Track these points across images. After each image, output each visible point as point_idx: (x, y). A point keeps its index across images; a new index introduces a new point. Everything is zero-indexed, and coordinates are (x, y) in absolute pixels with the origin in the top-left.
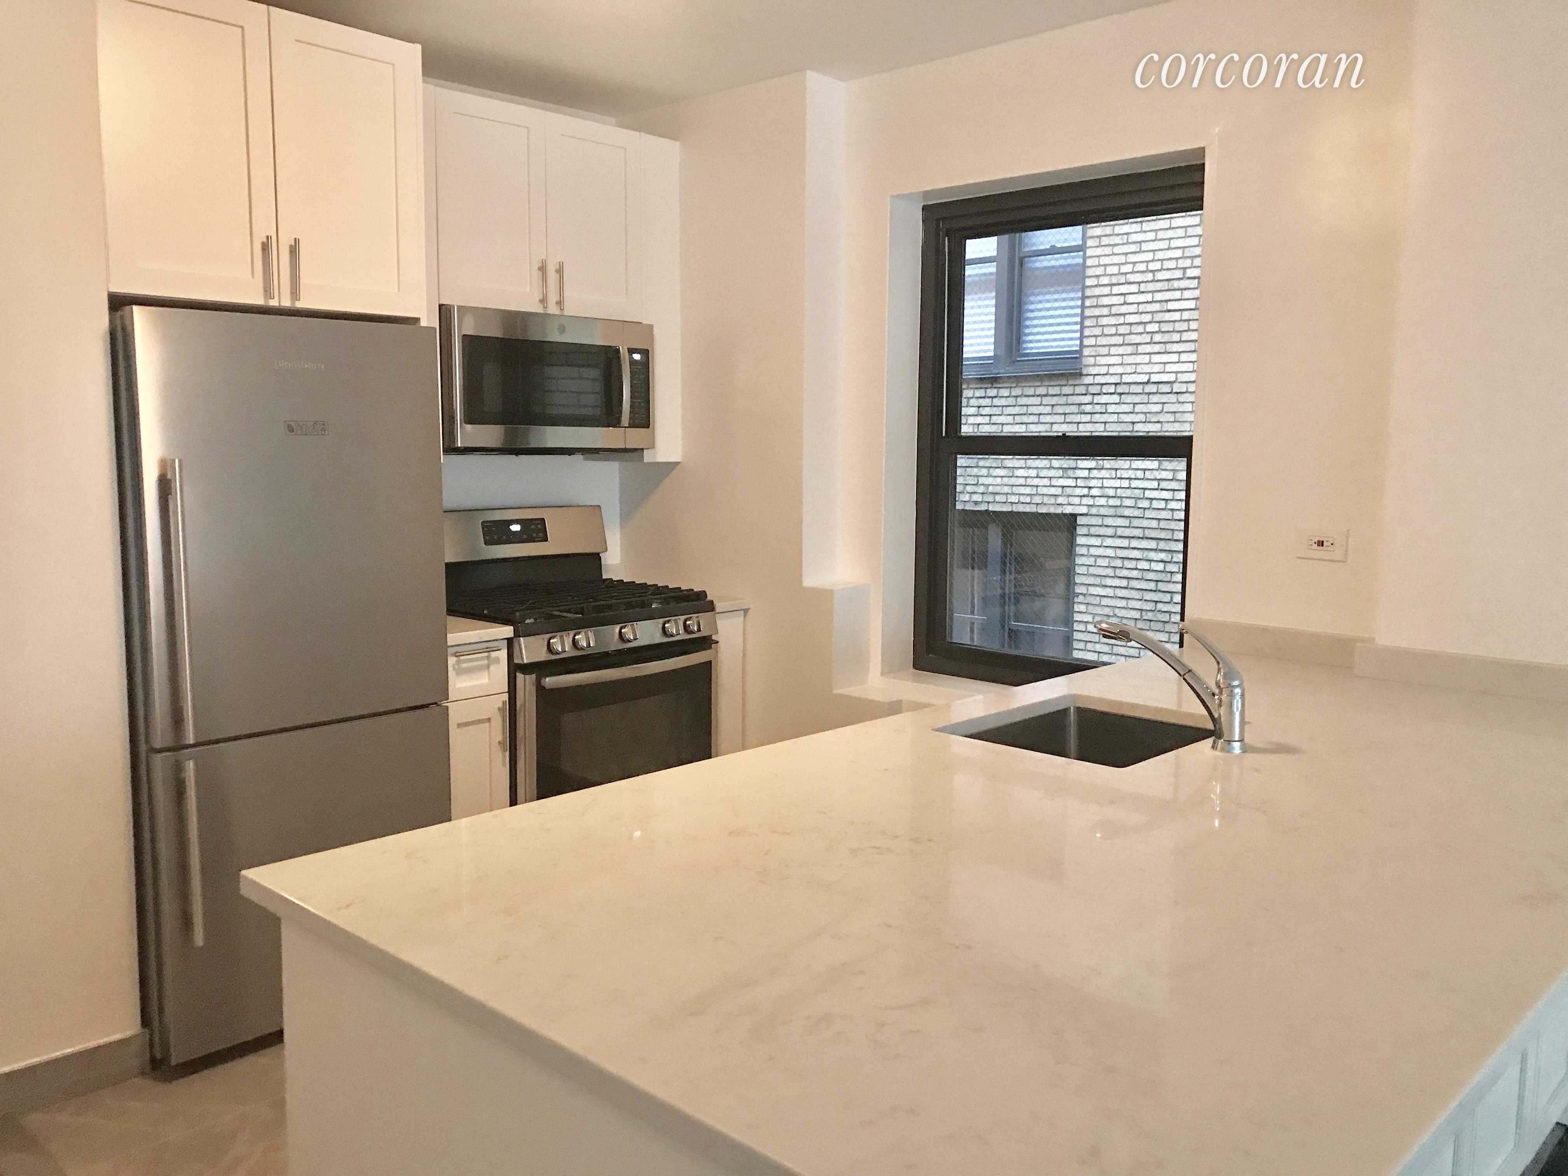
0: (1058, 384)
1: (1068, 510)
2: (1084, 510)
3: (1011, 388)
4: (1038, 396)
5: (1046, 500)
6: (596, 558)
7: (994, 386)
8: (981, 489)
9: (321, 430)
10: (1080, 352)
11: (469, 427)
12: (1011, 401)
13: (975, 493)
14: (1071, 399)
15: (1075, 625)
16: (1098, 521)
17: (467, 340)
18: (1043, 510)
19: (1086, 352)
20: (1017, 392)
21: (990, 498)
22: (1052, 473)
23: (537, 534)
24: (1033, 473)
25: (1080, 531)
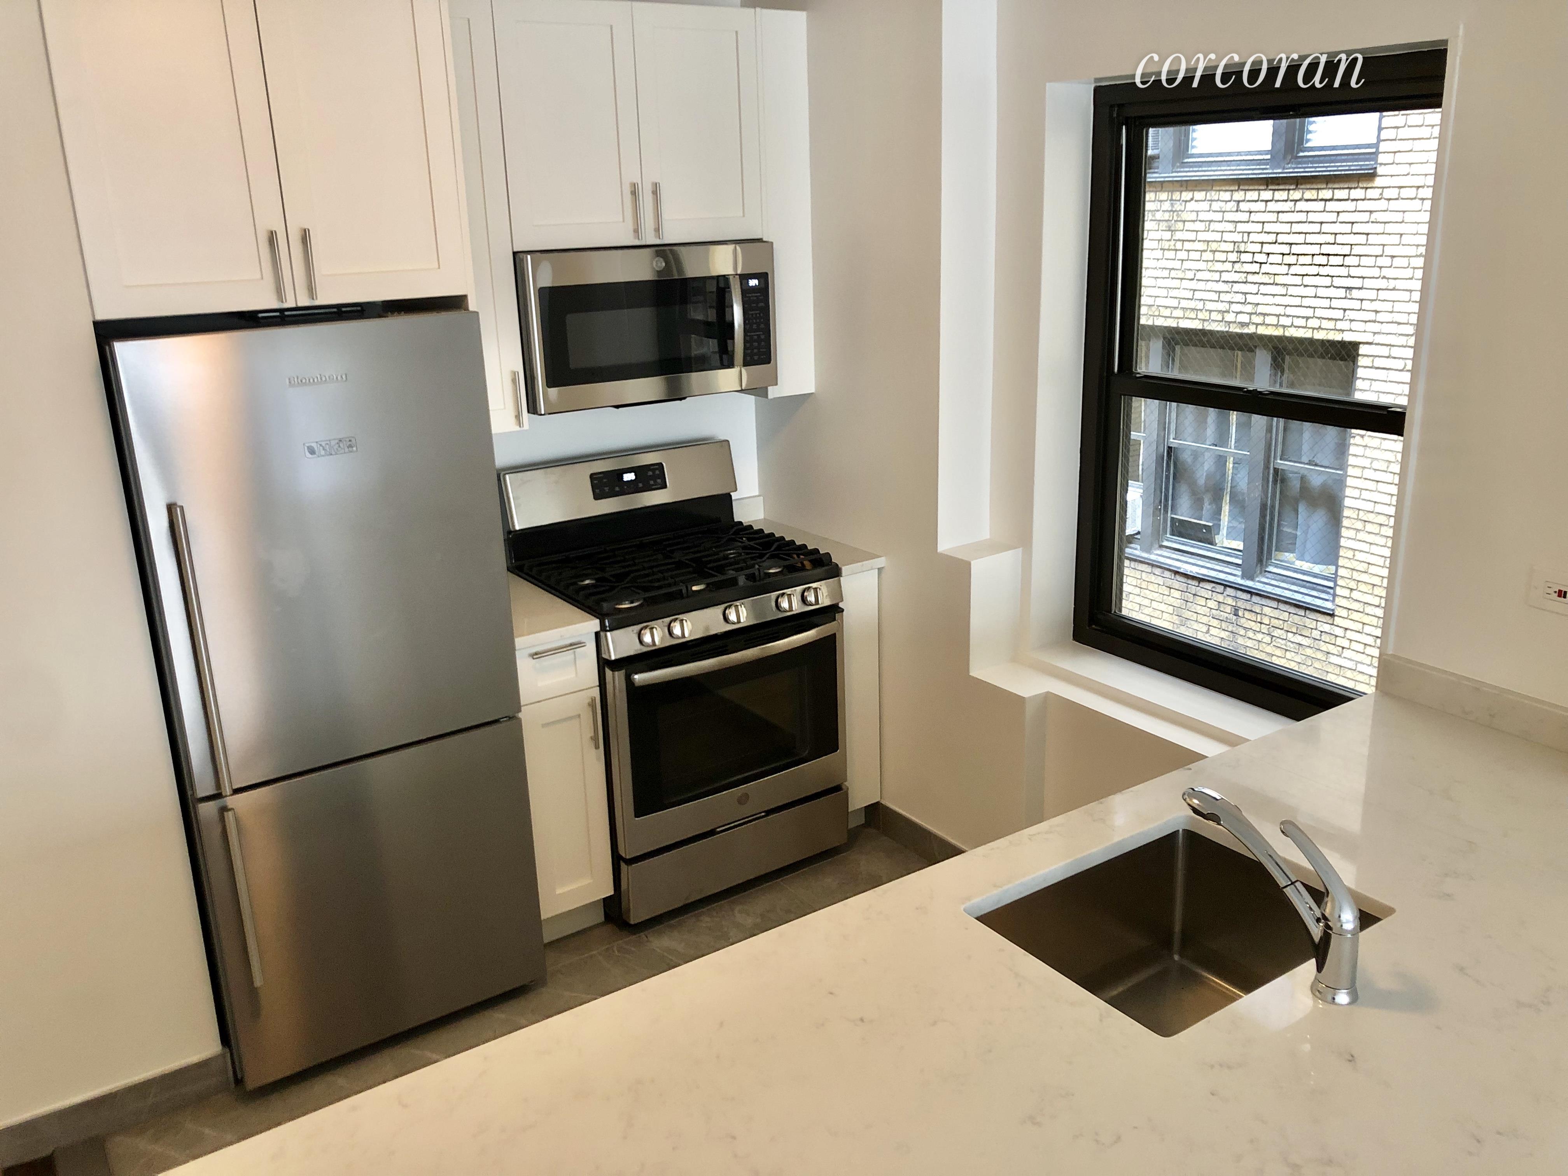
0: (1346, 186)
1: (1348, 337)
2: (1368, 338)
3: (1289, 190)
4: (1322, 200)
5: (1326, 324)
6: (725, 501)
7: (1270, 188)
8: (1249, 308)
9: (348, 448)
10: (1376, 145)
11: (553, 392)
12: (1289, 206)
13: (1241, 312)
14: (1361, 205)
15: (1350, 468)
16: (1384, 351)
17: (544, 293)
18: (1320, 336)
19: (1383, 147)
20: (1296, 195)
21: (1257, 319)
22: (1332, 292)
23: (655, 481)
24: (1311, 291)
25: (1361, 361)
